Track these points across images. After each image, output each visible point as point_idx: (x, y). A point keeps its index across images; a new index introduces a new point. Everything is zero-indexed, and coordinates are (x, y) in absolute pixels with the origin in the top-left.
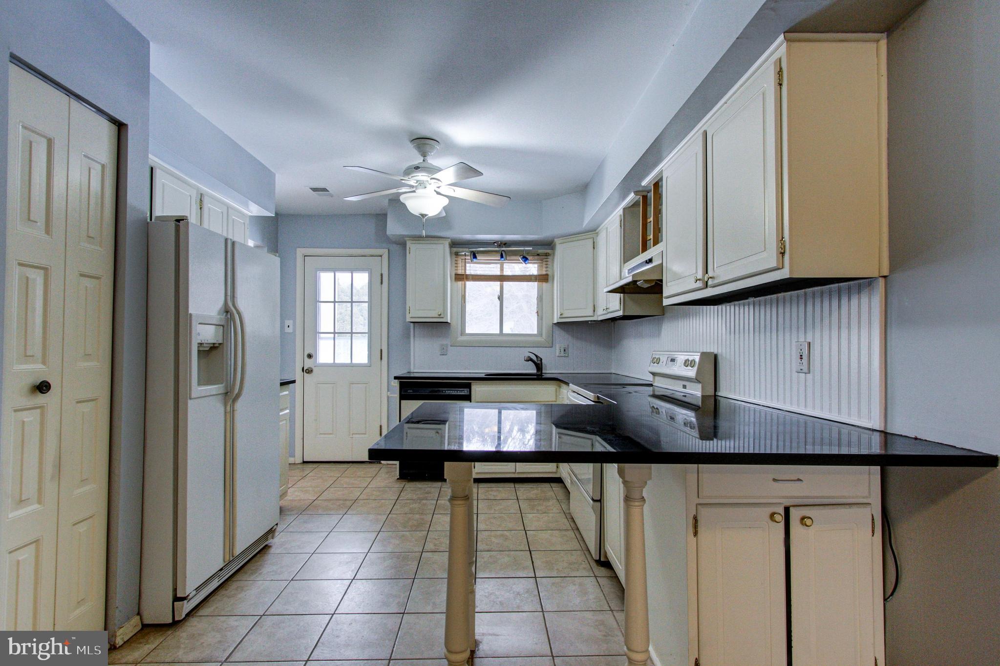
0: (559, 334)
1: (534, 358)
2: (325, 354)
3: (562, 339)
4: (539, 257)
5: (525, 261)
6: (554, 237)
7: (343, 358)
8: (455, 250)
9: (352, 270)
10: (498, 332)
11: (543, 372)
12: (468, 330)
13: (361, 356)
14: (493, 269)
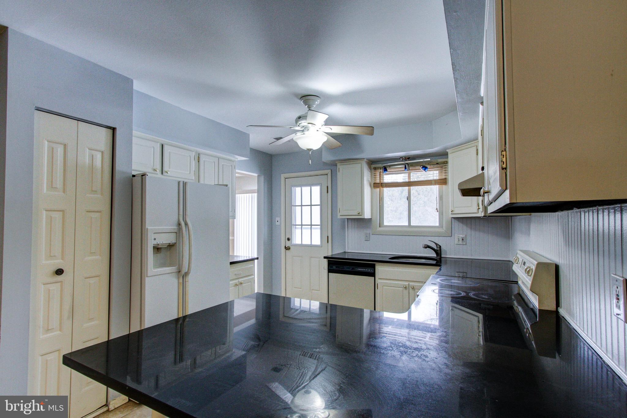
0: (457, 225)
1: (434, 246)
2: (297, 240)
3: (461, 231)
4: (438, 165)
5: (425, 170)
6: (446, 149)
7: (307, 241)
8: (373, 166)
9: (311, 185)
10: (407, 224)
11: (442, 256)
12: (386, 223)
13: (317, 241)
14: (401, 178)
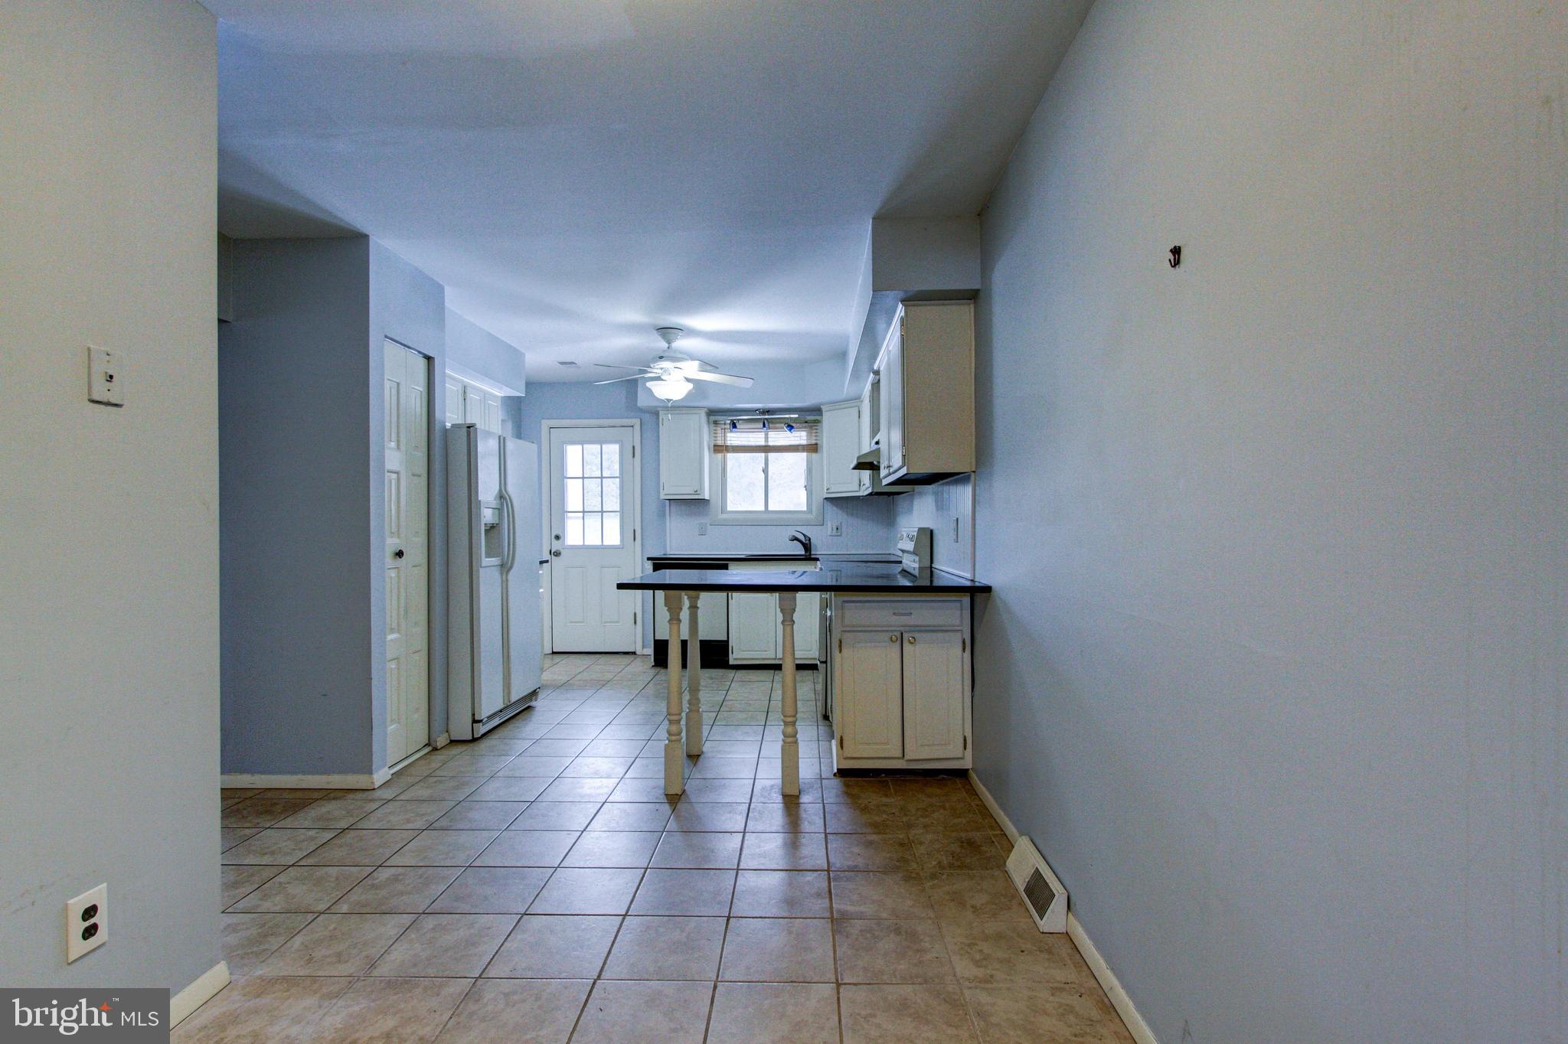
0: (831, 509)
1: (802, 538)
2: (573, 535)
3: (834, 516)
4: (807, 424)
5: (790, 430)
6: (821, 404)
7: (593, 539)
8: (713, 418)
9: (601, 442)
10: (762, 508)
11: (812, 553)
12: (729, 508)
13: (613, 537)
14: (757, 438)
